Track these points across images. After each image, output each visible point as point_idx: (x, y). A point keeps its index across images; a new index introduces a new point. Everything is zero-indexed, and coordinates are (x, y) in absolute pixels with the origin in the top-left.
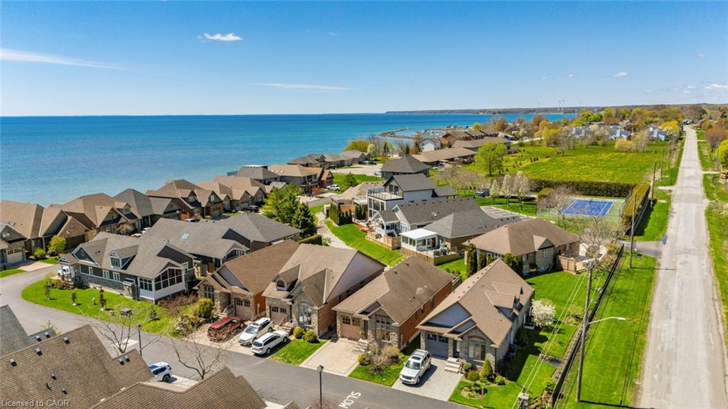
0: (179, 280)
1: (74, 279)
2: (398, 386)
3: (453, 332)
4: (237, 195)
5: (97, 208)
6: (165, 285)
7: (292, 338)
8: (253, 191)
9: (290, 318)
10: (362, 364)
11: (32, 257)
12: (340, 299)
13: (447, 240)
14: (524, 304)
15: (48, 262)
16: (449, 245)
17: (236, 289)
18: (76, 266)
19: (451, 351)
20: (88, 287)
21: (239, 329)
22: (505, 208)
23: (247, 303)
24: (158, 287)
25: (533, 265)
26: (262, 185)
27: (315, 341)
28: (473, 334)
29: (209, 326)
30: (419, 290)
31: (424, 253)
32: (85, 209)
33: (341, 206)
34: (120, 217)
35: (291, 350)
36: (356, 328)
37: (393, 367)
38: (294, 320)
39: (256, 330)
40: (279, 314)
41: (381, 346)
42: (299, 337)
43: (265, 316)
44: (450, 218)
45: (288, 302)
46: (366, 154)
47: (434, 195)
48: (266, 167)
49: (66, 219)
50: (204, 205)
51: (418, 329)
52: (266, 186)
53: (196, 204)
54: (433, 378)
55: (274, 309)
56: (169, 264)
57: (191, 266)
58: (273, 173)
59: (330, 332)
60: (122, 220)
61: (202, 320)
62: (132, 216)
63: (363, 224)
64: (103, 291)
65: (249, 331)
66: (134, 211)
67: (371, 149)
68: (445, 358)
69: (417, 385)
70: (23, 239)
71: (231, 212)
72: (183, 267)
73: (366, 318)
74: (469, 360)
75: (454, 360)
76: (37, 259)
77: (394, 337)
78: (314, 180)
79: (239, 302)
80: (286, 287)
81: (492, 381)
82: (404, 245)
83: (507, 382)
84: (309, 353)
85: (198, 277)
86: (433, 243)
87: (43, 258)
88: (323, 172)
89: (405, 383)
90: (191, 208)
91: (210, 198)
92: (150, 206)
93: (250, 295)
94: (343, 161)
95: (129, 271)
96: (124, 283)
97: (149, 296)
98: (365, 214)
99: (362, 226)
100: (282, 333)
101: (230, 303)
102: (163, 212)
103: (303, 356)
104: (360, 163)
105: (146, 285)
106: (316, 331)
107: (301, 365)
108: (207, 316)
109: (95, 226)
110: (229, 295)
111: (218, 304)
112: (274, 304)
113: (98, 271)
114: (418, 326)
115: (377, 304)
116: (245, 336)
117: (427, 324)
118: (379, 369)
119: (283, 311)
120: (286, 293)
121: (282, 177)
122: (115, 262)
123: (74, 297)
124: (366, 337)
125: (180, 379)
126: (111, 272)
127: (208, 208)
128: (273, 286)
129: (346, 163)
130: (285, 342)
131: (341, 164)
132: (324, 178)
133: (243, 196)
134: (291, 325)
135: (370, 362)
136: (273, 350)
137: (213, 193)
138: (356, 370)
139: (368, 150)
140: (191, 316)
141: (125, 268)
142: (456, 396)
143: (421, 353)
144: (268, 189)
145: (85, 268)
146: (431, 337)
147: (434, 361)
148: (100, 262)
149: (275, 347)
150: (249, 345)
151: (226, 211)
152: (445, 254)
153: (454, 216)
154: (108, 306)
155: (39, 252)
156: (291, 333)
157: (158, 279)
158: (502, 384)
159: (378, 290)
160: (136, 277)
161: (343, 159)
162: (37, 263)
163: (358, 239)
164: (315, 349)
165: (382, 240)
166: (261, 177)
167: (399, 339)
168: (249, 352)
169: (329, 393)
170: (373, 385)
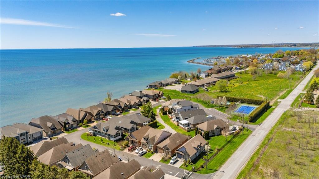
0: (120, 135)
1: (93, 134)
2: (169, 164)
3: (182, 153)
4: (132, 103)
5: (94, 110)
6: (117, 137)
7: (147, 152)
8: (137, 101)
9: (147, 147)
10: (162, 159)
11: (79, 125)
12: (159, 143)
13: (192, 124)
14: (202, 146)
15: (83, 127)
16: (192, 126)
17: (134, 139)
18: (94, 130)
19: (182, 157)
20: (97, 136)
21: (135, 149)
22: (218, 109)
23: (137, 143)
24: (115, 137)
25: (213, 133)
26: (140, 99)
27: (152, 153)
28: (186, 153)
29: (128, 148)
30: (178, 142)
31: (185, 128)
32: (91, 111)
33: (164, 108)
34: (100, 113)
35: (147, 155)
36: (162, 150)
37: (169, 160)
38: (148, 148)
39: (139, 150)
40: (144, 146)
41: (167, 155)
42: (149, 152)
43: (141, 146)
44: (193, 117)
45: (146, 143)
46: (177, 80)
47: (192, 107)
48: (141, 92)
49: (87, 115)
50: (123, 107)
51: (175, 152)
52: (141, 99)
53: (120, 107)
54: (177, 163)
55: (143, 145)
56: (118, 131)
57: (122, 131)
58: (143, 94)
59: (156, 151)
60: (101, 114)
61: (126, 146)
62: (103, 112)
63: (170, 115)
64: (102, 138)
65: (137, 150)
66: (103, 110)
67: (179, 78)
68: (181, 158)
69: (173, 164)
70: (77, 121)
71: (130, 109)
72: (120, 132)
73: (164, 148)
74: (186, 159)
75: (183, 159)
76: (80, 126)
77: (170, 153)
78: (157, 96)
79: (135, 142)
80: (146, 140)
81: (189, 164)
82: (180, 125)
83: (193, 164)
84: (151, 156)
85: (124, 133)
86: (188, 125)
87: (82, 126)
88: (160, 92)
89: (171, 164)
90: (119, 108)
91: (124, 105)
92: (107, 108)
93: (138, 141)
94: (169, 83)
95: (108, 133)
96: (107, 136)
97: (113, 139)
98: (171, 112)
99: (169, 116)
100: (145, 151)
101: (133, 142)
102: (111, 110)
103: (150, 156)
104: (175, 83)
105: (112, 136)
106: (153, 151)
107: (149, 159)
108: (127, 145)
109: (93, 116)
110: (132, 141)
111: (130, 143)
112: (143, 144)
113: (99, 132)
114: (175, 151)
115: (166, 146)
116: (136, 151)
117: (177, 151)
118: (166, 160)
119: (145, 145)
120: (146, 141)
121: (146, 95)
122: (104, 130)
123: (95, 139)
124: (164, 152)
125: (123, 160)
126: (103, 133)
127: (124, 108)
128: (143, 139)
129: (170, 84)
130: (146, 153)
131: (168, 85)
132: (160, 94)
133: (134, 103)
134: (147, 149)
135: (164, 159)
136: (143, 155)
137: (125, 103)
138: (161, 160)
139: (178, 78)
140: (123, 145)
141: (107, 132)
142: (181, 167)
143: (175, 157)
144: (142, 100)
145: (96, 131)
146: (178, 153)
147: (178, 159)
148: (100, 130)
149: (144, 154)
150: (138, 153)
151: (129, 108)
152: (191, 128)
153: (195, 117)
154: (103, 142)
155: (81, 124)
156: (147, 151)
157: (115, 135)
158: (192, 164)
159: (167, 142)
160: (109, 135)
161: (169, 82)
162: (81, 127)
163: (168, 121)
164: (152, 155)
165: (174, 122)
166: (139, 95)
167: (171, 154)
168: (138, 155)
169: (154, 165)
170: (164, 164)
